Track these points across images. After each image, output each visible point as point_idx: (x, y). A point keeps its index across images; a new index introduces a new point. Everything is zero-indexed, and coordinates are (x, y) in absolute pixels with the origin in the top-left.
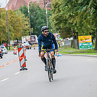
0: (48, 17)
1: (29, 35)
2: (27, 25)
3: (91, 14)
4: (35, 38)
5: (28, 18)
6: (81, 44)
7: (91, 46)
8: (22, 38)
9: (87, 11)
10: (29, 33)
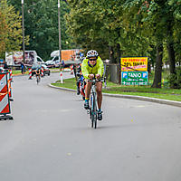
0: (61, 16)
1: (21, 49)
2: (17, 29)
3: (149, 13)
4: (32, 56)
5: (21, 14)
6: (125, 74)
7: (145, 79)
8: (7, 54)
9: (142, 8)
10: (21, 45)
